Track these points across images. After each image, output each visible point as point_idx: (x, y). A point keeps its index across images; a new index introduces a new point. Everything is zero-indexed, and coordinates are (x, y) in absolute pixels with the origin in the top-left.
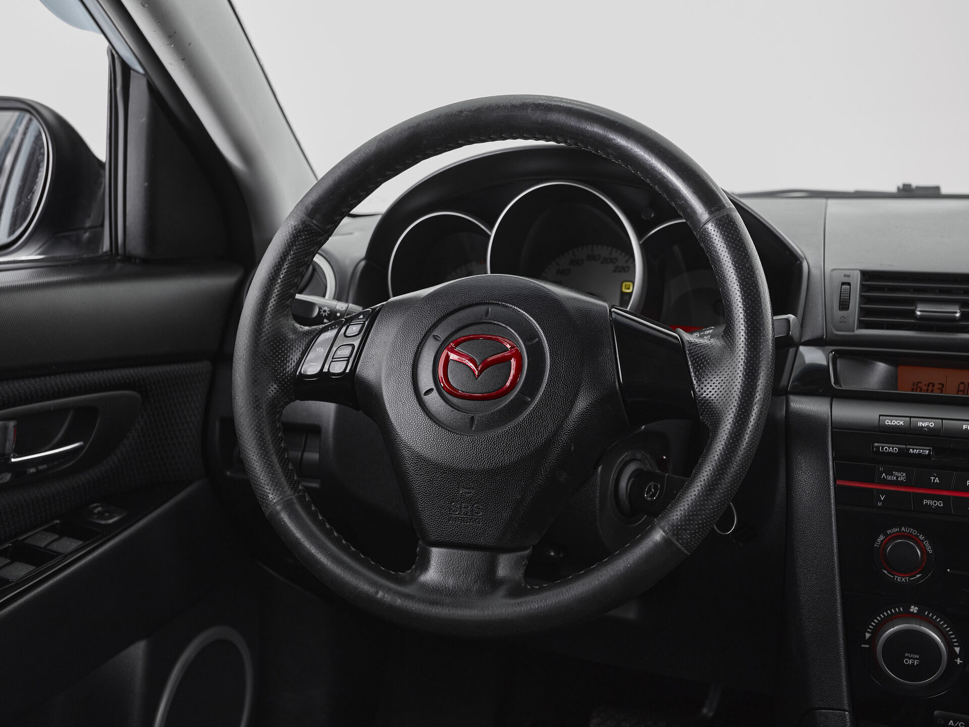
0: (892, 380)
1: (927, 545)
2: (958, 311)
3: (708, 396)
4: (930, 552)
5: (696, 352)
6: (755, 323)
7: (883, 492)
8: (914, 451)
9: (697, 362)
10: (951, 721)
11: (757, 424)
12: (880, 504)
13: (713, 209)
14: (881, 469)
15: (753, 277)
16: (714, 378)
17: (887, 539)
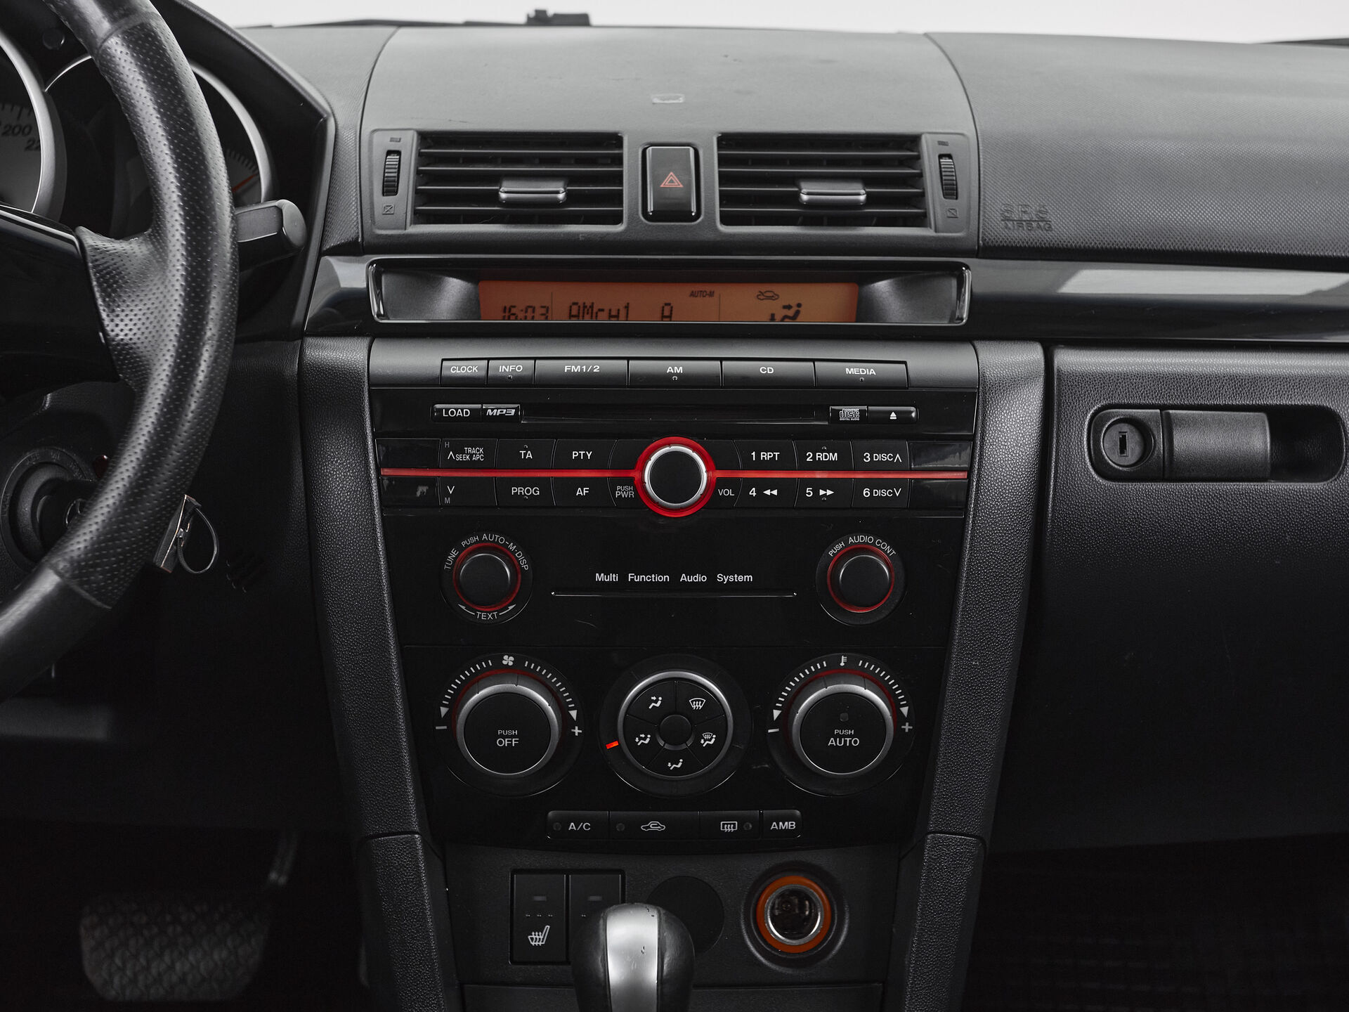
0: (472, 305)
1: (521, 558)
2: (562, 189)
3: (128, 338)
4: (526, 567)
5: (106, 263)
6: (198, 207)
7: (451, 481)
8: (493, 410)
9: (106, 281)
10: (572, 824)
11: (211, 380)
12: (448, 501)
13: (116, 14)
14: (447, 445)
15: (191, 130)
16: (136, 305)
17: (462, 554)
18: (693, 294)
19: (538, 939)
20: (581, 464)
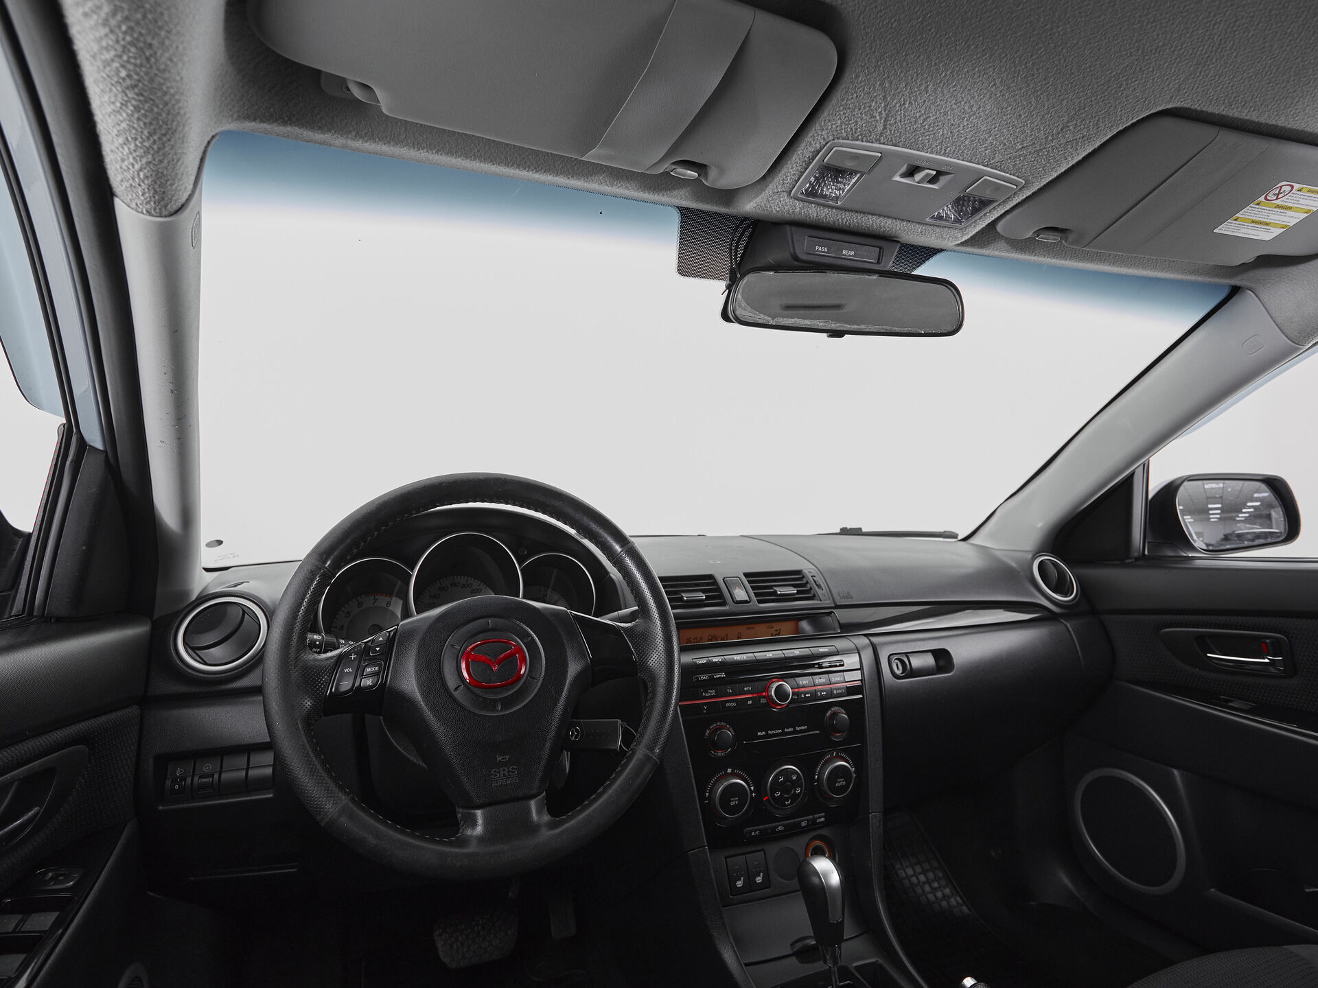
2: (703, 595)
7: (705, 704)
8: (715, 675)
10: (753, 833)
12: (705, 711)
14: (702, 690)
17: (711, 732)
18: (747, 629)
19: (739, 884)
20: (748, 692)
